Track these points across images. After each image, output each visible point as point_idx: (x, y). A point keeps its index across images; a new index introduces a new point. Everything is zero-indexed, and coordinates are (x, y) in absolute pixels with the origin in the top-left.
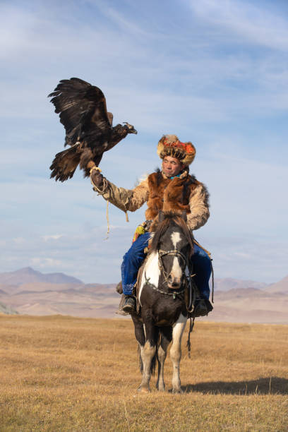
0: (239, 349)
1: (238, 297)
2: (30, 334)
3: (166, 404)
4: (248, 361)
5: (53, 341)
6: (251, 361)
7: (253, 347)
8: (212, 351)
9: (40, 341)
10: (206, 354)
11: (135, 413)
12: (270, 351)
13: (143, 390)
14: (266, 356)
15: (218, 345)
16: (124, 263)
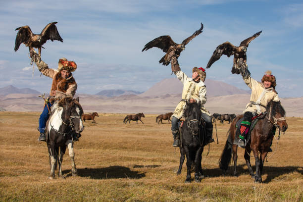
0: (111, 142)
1: (125, 99)
2: (6, 135)
3: (59, 186)
4: (115, 149)
5: (17, 139)
6: (116, 149)
7: (118, 141)
8: (97, 143)
9: (11, 139)
10: (94, 145)
11: (45, 191)
12: (126, 143)
13: (51, 178)
14: (124, 146)
15: (101, 140)
16: (40, 118)
